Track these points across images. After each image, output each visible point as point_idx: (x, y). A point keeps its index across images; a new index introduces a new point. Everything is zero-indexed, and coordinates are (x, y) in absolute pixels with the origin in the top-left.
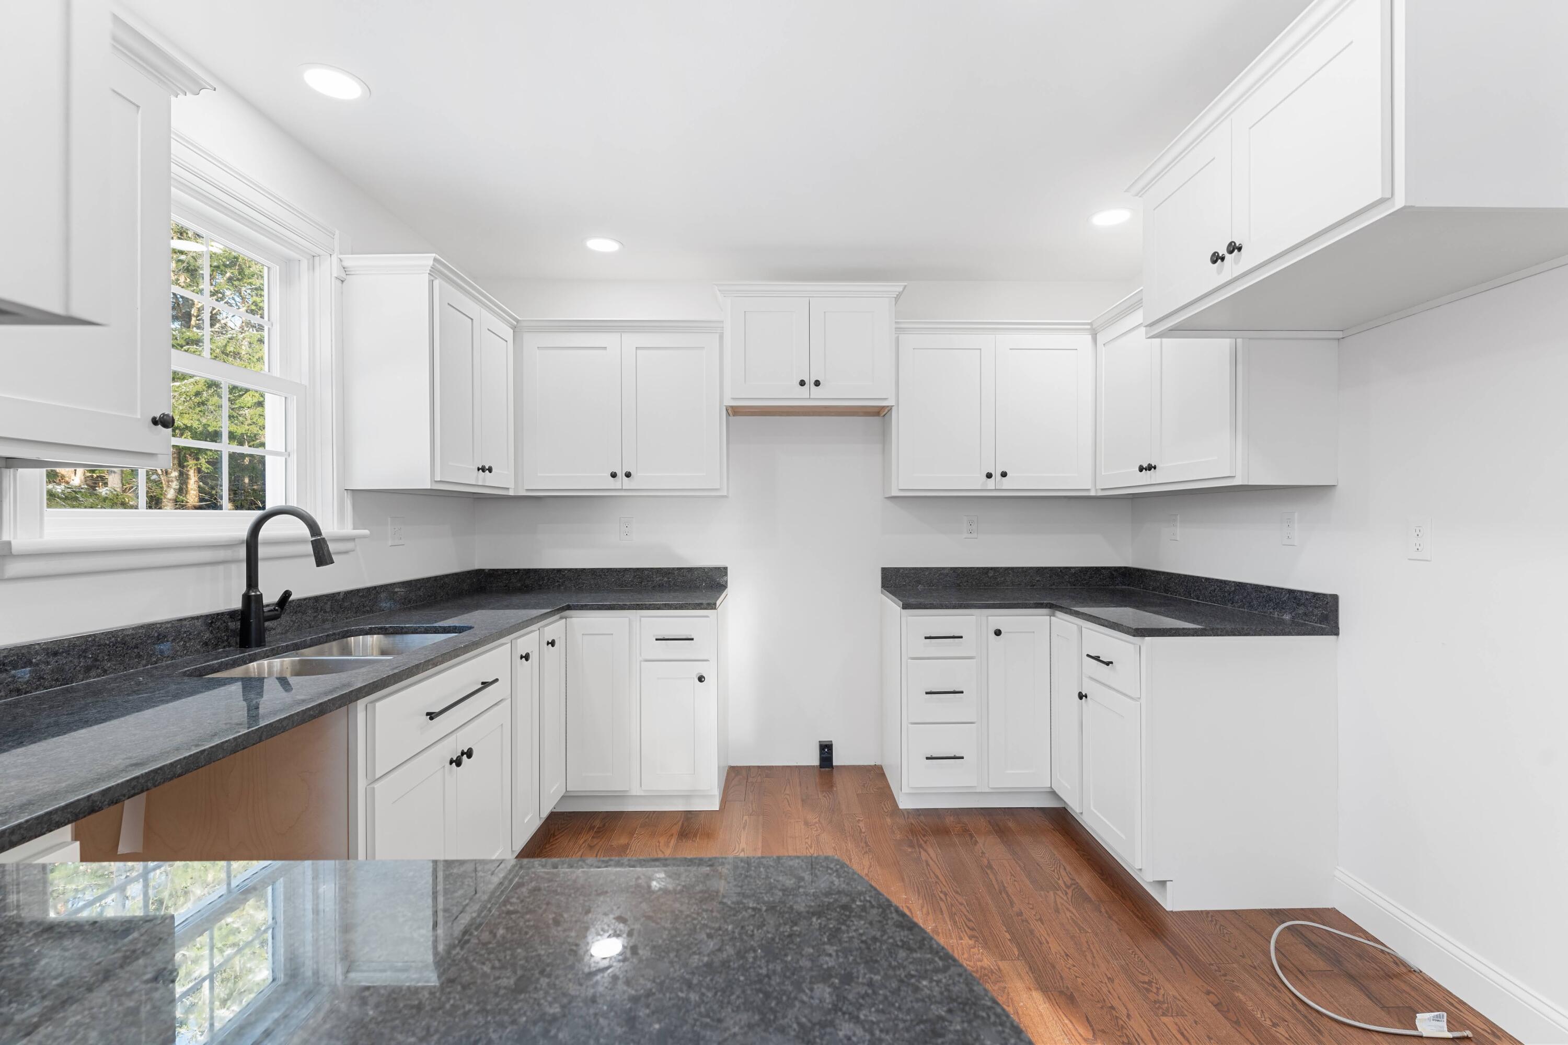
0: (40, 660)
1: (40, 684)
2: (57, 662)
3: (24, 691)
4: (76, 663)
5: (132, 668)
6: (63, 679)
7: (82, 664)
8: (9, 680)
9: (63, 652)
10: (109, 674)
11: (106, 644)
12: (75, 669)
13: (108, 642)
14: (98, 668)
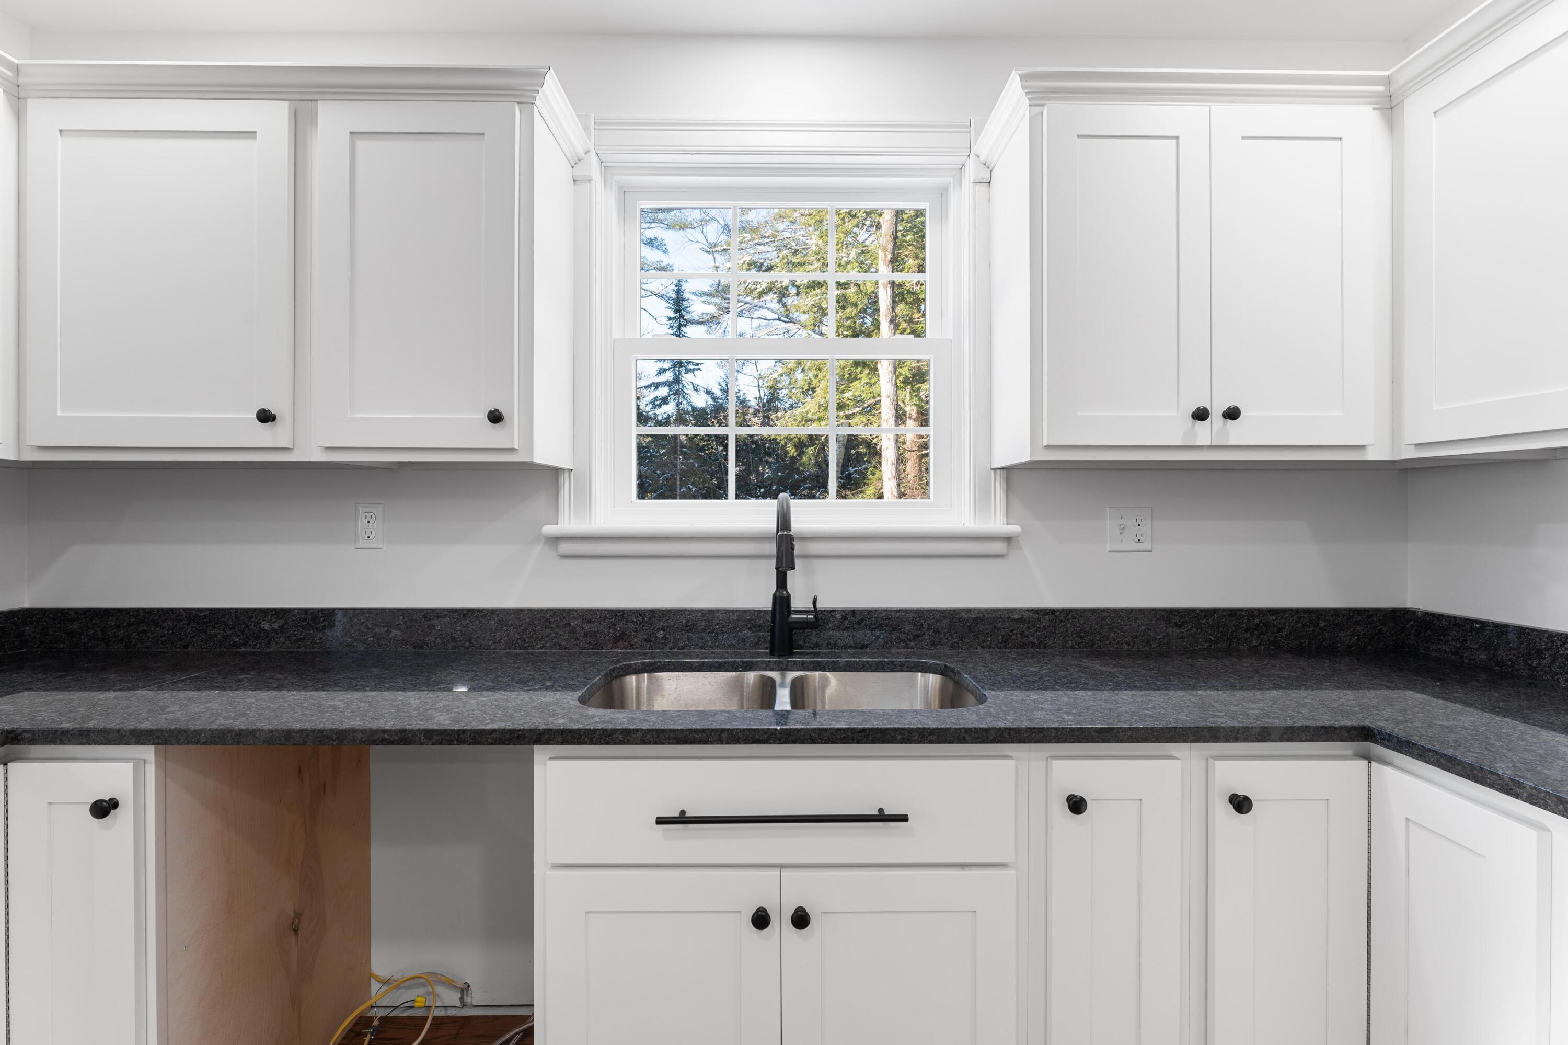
0: (577, 624)
1: (577, 644)
2: (590, 628)
3: (564, 647)
4: (606, 631)
5: (658, 648)
6: (595, 644)
7: (611, 634)
8: (554, 635)
9: (595, 621)
10: (634, 649)
11: (633, 621)
12: (605, 637)
13: (635, 620)
14: (625, 641)
